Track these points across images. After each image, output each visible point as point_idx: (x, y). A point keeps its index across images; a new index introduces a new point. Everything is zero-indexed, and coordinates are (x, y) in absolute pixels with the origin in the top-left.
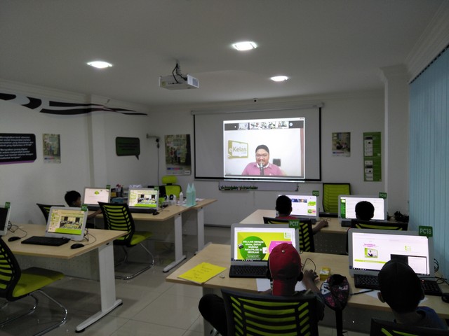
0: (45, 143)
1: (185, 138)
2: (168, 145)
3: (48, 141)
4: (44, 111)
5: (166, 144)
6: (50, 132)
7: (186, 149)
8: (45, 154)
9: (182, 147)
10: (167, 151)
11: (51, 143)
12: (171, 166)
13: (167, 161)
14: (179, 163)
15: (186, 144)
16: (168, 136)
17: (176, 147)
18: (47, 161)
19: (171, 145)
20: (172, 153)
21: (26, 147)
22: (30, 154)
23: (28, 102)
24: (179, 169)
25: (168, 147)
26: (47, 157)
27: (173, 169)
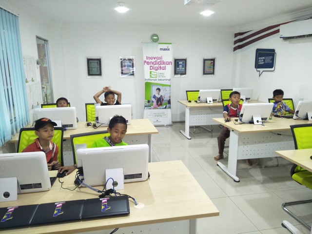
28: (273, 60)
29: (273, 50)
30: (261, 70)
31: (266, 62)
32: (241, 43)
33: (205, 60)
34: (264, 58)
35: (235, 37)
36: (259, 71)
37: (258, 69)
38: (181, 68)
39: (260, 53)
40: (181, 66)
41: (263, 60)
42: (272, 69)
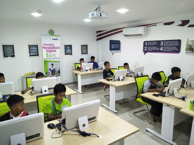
0: (187, 44)
3: (190, 43)
4: (190, 26)
8: (186, 50)
11: (192, 44)
21: (175, 46)
22: (177, 50)
23: (181, 23)
28: (119, 46)
29: (119, 41)
30: (114, 51)
31: (116, 47)
32: (101, 37)
33: (82, 46)
34: (114, 45)
35: (97, 33)
37: (112, 51)
38: (68, 51)
39: (112, 42)
40: (68, 49)
42: (120, 51)
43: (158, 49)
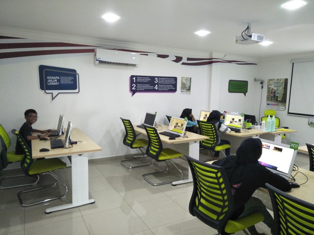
0: (182, 82)
1: (284, 82)
2: (269, 86)
3: (184, 81)
4: (183, 64)
5: (268, 86)
6: (186, 76)
7: (283, 90)
9: (280, 88)
10: (268, 91)
12: (270, 102)
13: (268, 99)
14: (277, 100)
15: (283, 86)
16: (271, 80)
17: (275, 88)
18: (183, 92)
19: (272, 87)
20: (272, 93)
21: (172, 84)
22: (174, 88)
23: (175, 58)
24: (276, 105)
25: (270, 88)
26: (182, 90)
27: (272, 105)
28: (75, 80)
30: (55, 92)
31: (63, 82)
34: (58, 78)
36: (52, 93)
41: (56, 81)
43: (152, 87)
